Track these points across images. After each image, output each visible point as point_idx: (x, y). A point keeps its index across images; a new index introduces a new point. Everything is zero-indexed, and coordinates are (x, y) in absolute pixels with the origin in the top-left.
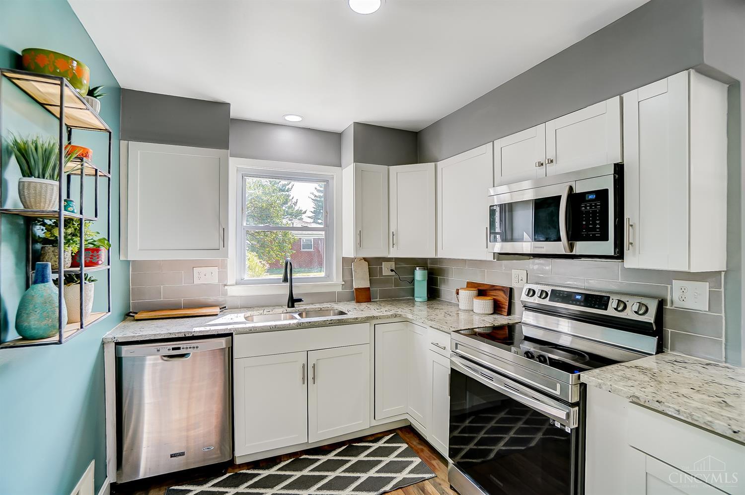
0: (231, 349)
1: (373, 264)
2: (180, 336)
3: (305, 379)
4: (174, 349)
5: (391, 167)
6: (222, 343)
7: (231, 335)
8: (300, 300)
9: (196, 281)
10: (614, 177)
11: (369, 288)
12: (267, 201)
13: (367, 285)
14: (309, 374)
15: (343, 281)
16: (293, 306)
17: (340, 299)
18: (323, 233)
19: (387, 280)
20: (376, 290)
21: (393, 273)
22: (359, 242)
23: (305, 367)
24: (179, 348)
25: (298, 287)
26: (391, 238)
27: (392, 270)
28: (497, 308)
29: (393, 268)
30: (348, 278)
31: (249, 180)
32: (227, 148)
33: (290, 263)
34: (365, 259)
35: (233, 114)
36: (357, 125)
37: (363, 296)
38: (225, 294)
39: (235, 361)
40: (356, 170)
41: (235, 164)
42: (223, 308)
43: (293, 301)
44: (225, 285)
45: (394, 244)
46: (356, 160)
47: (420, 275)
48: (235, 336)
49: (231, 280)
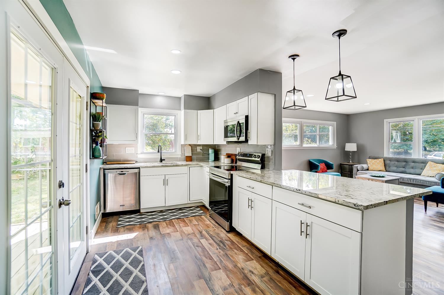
0: (139, 173)
1: (193, 147)
2: (123, 168)
3: (164, 184)
4: (121, 172)
5: (198, 111)
6: (137, 170)
7: (139, 168)
8: (164, 160)
9: (127, 152)
10: (245, 119)
11: (191, 156)
12: (157, 119)
13: (191, 155)
14: (165, 182)
15: (181, 153)
16: (162, 162)
17: (180, 160)
18: (174, 135)
19: (199, 154)
20: (194, 157)
21: (201, 151)
22: (186, 138)
23: (164, 180)
24: (123, 172)
25: (163, 155)
26: (198, 137)
27: (201, 150)
28: (232, 161)
29: (202, 149)
30: (183, 152)
31: (146, 116)
32: (138, 106)
33: (161, 146)
34: (190, 145)
35: (140, 92)
36: (185, 95)
37: (189, 159)
38: (137, 157)
39: (140, 177)
40: (185, 112)
41: (141, 110)
42: (136, 162)
43: (161, 160)
44: (137, 154)
45: (199, 139)
46: (185, 109)
47: (211, 151)
48: (141, 169)
49: (139, 152)
